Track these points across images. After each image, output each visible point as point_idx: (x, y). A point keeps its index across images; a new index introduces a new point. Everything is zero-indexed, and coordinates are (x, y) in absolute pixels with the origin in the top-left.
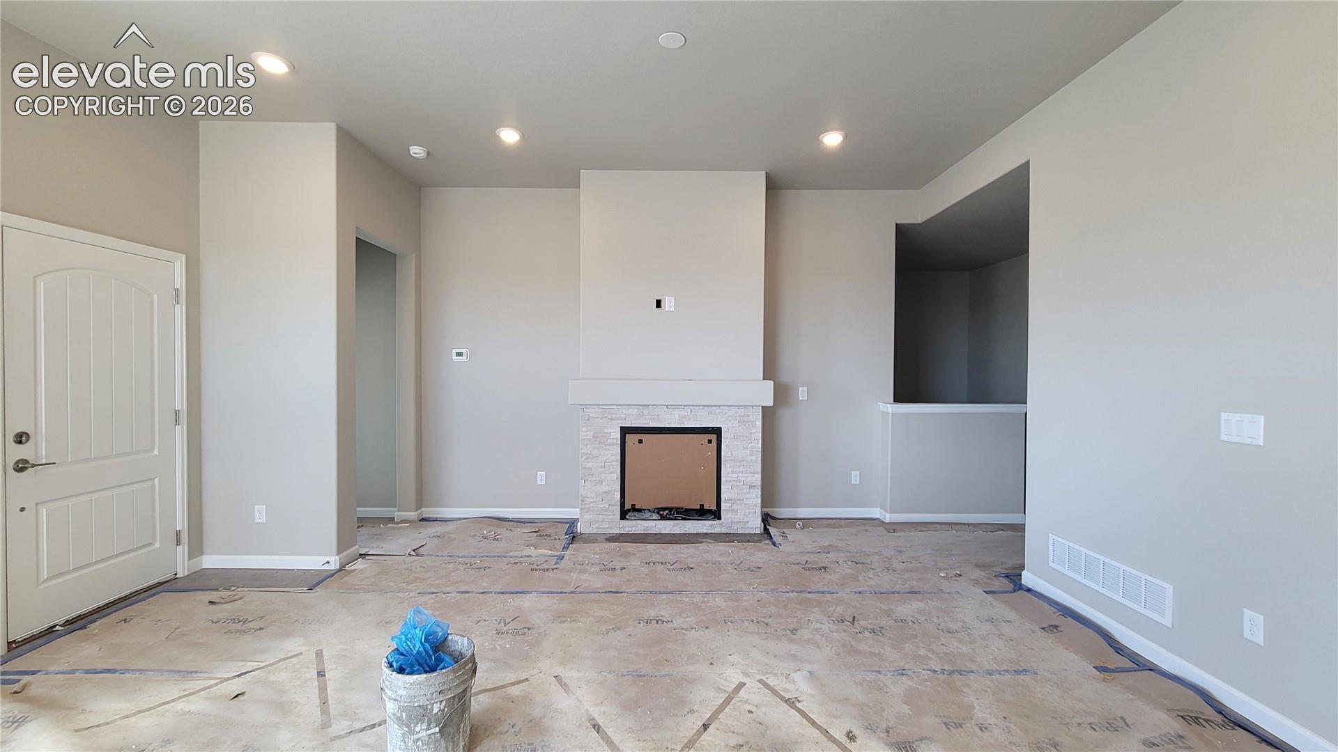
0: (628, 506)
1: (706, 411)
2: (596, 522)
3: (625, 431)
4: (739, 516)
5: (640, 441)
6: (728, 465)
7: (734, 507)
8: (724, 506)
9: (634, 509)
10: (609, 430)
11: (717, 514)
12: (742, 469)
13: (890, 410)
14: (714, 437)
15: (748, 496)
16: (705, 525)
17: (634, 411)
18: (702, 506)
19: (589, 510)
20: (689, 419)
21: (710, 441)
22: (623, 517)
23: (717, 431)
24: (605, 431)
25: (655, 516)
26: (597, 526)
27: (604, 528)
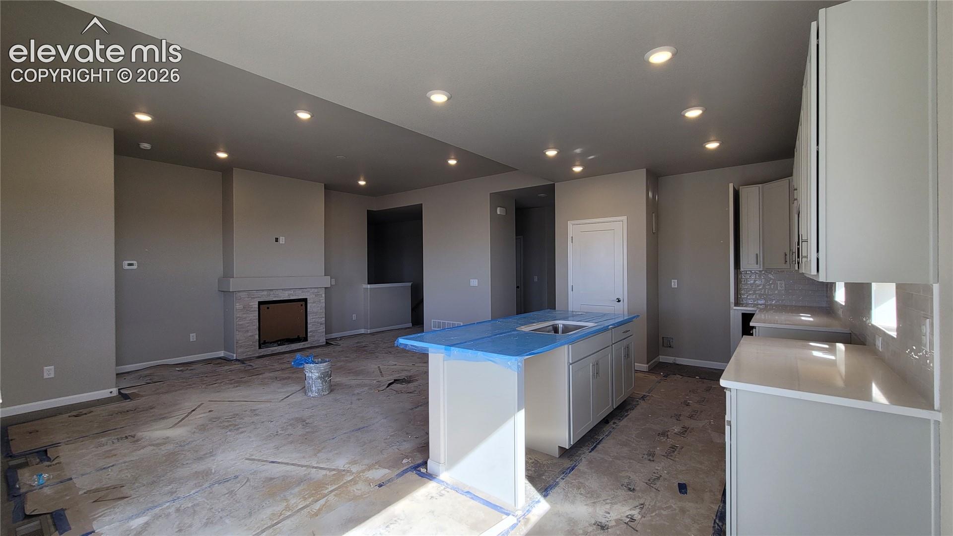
0: (262, 342)
1: (300, 292)
2: (245, 352)
3: (260, 303)
4: (316, 338)
5: (268, 308)
6: (311, 315)
7: (314, 334)
8: (309, 334)
9: (265, 343)
10: (252, 304)
11: (306, 339)
12: (317, 317)
13: (369, 287)
14: (303, 303)
15: (320, 328)
16: (301, 345)
17: (265, 293)
18: (298, 336)
19: (241, 346)
20: (293, 295)
21: (302, 305)
22: (260, 348)
23: (305, 300)
24: (250, 304)
25: (275, 345)
26: (246, 354)
27: (250, 355)
